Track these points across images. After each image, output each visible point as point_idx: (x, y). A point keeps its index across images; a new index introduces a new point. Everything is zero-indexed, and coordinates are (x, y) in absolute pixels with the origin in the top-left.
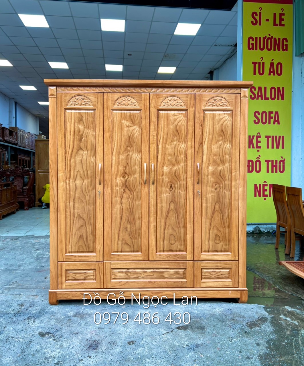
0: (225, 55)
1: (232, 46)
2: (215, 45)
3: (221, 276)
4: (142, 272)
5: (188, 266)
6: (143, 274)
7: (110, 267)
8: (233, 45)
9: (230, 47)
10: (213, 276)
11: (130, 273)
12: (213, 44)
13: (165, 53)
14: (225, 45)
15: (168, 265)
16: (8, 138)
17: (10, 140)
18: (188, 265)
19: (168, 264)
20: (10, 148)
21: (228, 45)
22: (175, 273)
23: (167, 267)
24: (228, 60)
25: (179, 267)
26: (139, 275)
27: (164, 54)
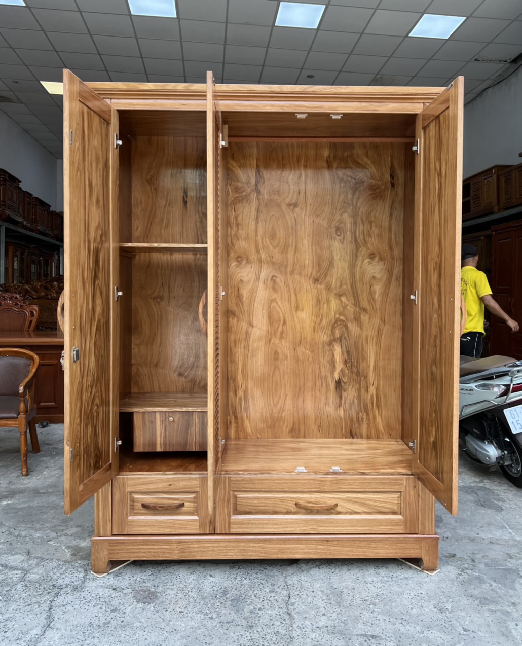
0: (485, 80)
1: (506, 61)
2: (476, 60)
8: (509, 61)
9: (502, 65)
12: (472, 59)
13: (377, 74)
14: (495, 60)
21: (500, 61)
24: (490, 90)
27: (375, 75)
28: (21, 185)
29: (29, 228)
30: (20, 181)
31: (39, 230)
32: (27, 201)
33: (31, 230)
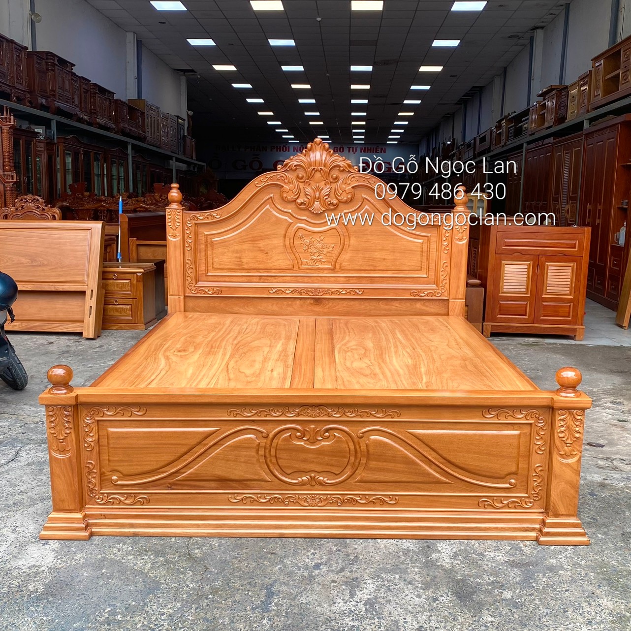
16: (127, 126)
17: (130, 130)
20: (130, 147)
28: (75, 70)
29: (86, 121)
30: (74, 65)
31: (99, 124)
32: (84, 89)
33: (90, 124)
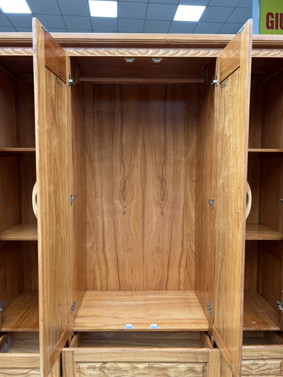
3: (266, 372)
4: (129, 368)
5: (210, 360)
6: (130, 372)
7: (73, 359)
10: (253, 372)
11: (109, 369)
15: (176, 357)
18: (210, 356)
19: (176, 355)
22: (188, 370)
23: (174, 360)
25: (195, 361)
26: (124, 373)
